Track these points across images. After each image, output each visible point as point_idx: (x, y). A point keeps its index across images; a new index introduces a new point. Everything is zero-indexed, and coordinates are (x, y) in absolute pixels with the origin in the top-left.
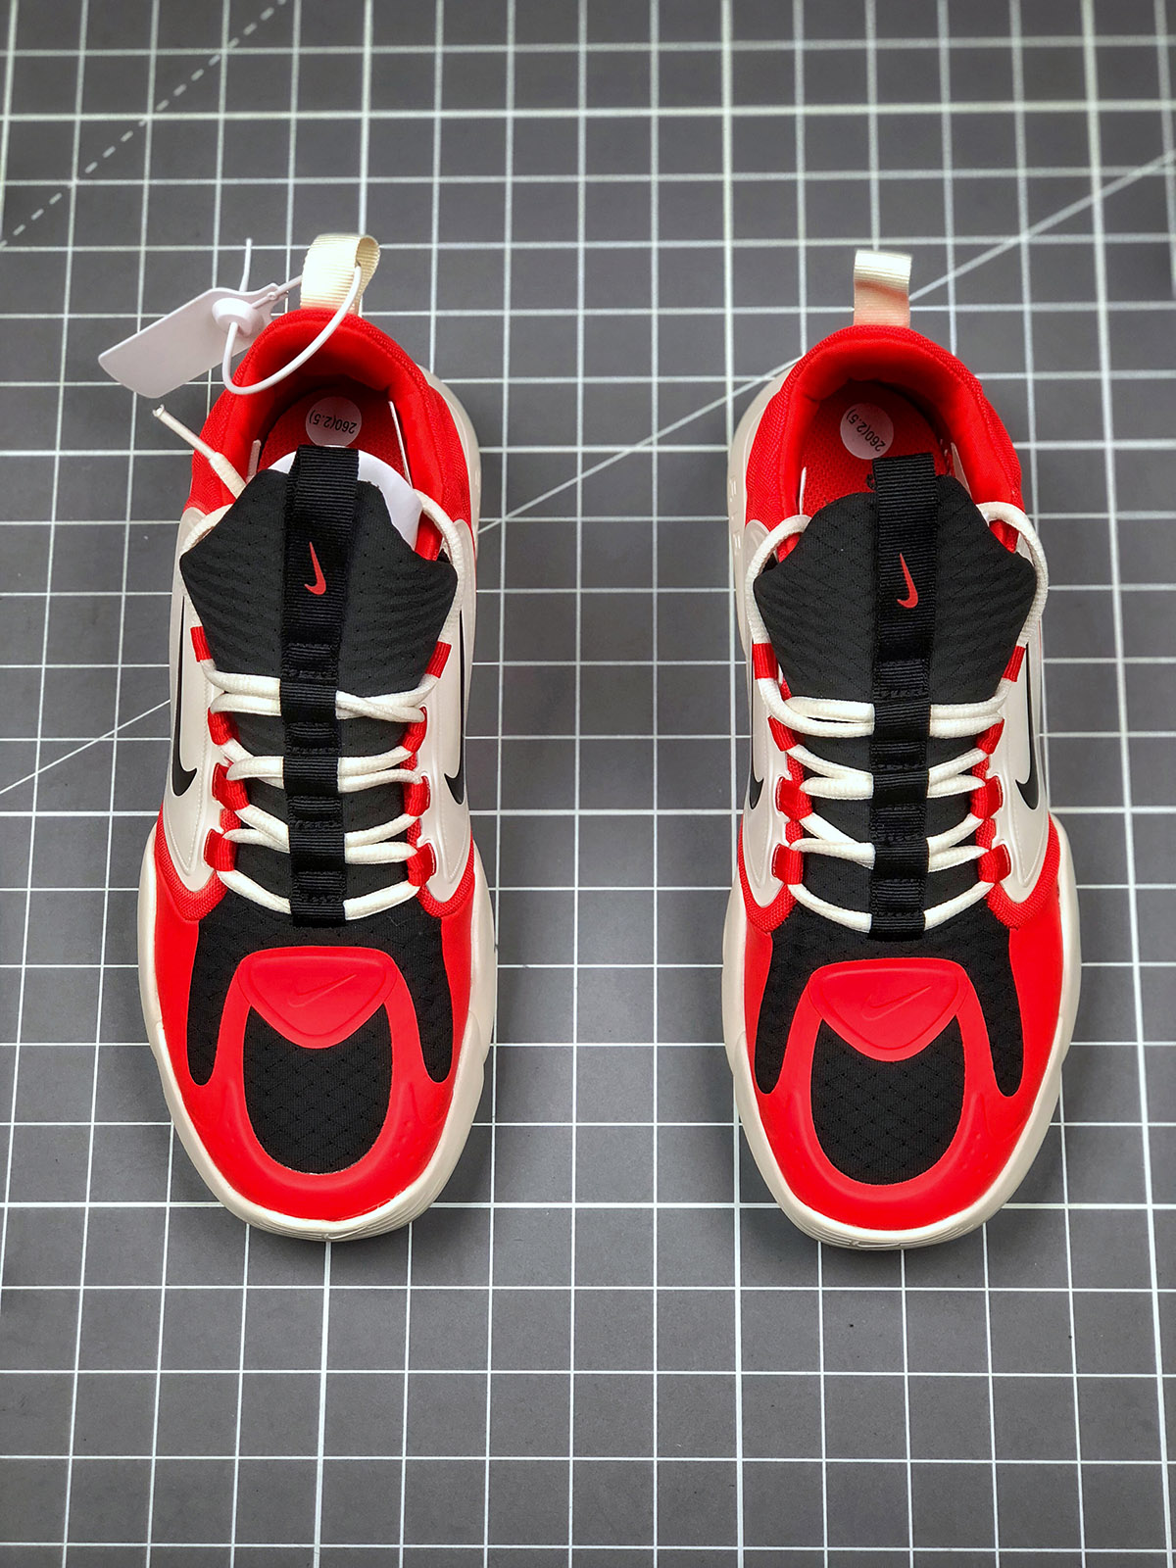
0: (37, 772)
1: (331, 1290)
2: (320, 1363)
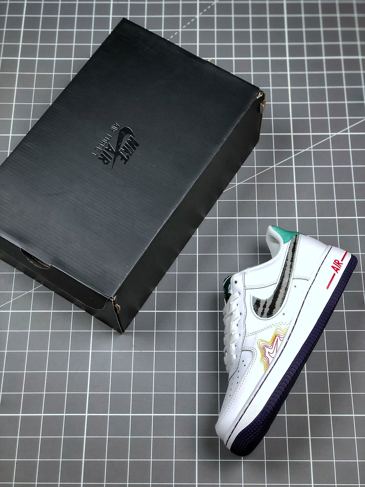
0: (11, 301)
1: (86, 438)
2: (83, 458)
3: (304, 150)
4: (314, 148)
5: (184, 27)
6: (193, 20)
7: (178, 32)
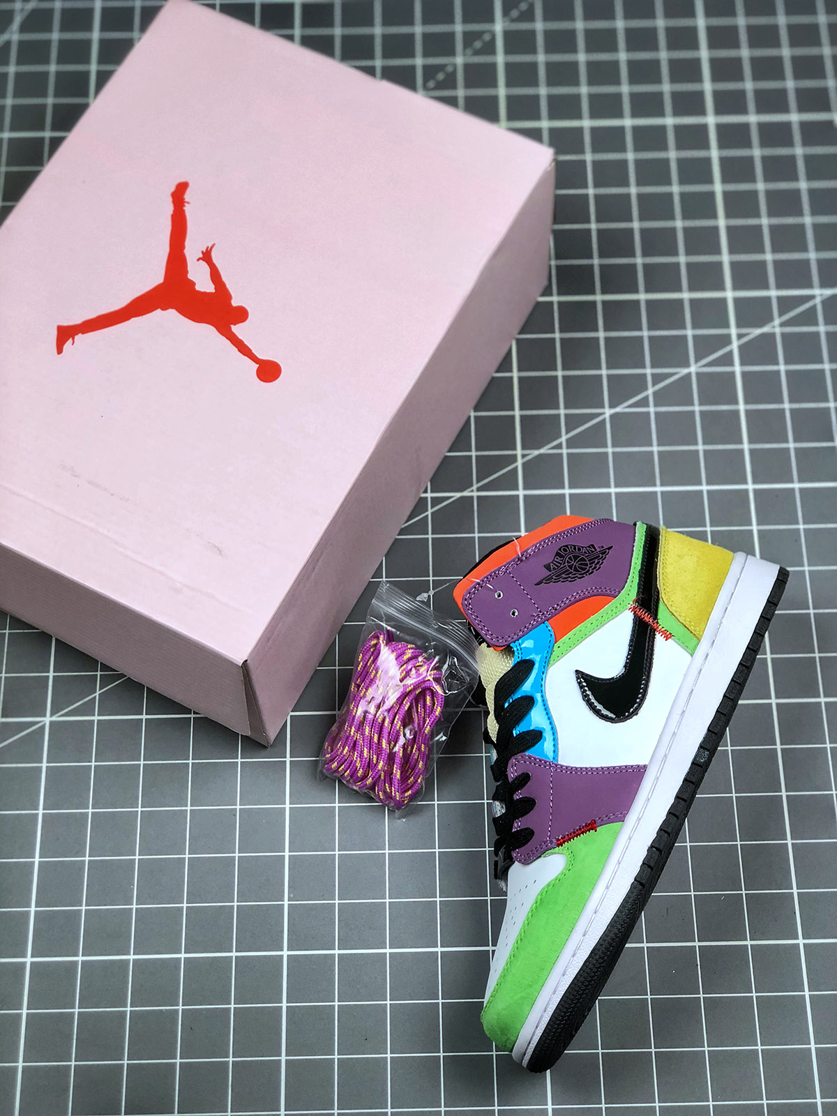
3: (758, 332)
4: (782, 325)
5: (469, 51)
6: (487, 37)
7: (455, 66)
